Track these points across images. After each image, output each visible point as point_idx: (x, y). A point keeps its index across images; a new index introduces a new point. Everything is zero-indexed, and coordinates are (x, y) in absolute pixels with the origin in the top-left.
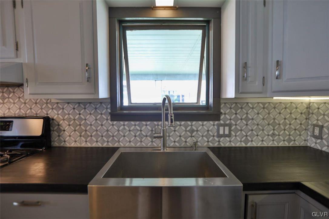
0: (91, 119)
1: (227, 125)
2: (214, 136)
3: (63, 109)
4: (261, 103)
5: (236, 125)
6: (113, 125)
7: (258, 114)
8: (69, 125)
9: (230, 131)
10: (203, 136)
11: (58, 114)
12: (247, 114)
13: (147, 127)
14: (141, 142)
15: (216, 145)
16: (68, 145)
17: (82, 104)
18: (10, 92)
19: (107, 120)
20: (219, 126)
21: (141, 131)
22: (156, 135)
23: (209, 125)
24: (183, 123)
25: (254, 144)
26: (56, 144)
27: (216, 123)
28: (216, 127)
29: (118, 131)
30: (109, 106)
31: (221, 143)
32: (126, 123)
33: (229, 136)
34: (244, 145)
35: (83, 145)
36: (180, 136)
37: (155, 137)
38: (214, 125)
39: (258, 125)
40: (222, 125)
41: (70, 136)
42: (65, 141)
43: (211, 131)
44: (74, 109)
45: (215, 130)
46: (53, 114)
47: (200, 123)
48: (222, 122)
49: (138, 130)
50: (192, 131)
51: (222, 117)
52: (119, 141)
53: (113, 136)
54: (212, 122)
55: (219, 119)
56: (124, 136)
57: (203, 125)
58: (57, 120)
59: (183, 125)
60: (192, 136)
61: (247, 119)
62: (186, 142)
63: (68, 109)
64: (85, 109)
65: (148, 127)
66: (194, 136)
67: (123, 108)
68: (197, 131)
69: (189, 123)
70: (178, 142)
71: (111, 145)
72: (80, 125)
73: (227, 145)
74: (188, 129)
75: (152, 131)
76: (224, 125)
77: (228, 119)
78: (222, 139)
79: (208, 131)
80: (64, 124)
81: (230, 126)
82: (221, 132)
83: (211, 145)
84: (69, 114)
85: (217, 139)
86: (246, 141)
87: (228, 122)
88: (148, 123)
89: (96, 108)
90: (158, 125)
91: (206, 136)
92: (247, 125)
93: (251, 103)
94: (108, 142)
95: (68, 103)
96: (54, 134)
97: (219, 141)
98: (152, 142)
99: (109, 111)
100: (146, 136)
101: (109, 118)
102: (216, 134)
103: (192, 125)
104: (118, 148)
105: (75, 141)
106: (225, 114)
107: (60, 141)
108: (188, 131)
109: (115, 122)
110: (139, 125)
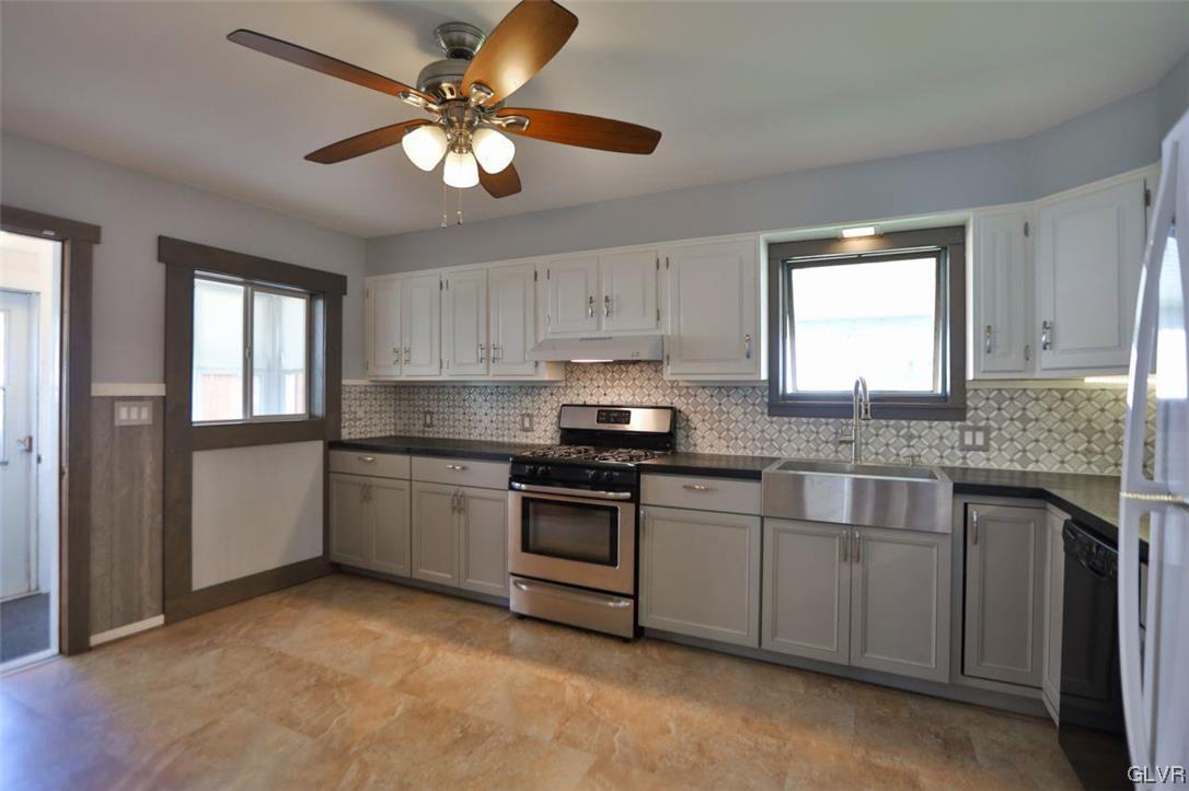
0: (738, 412)
1: (980, 429)
2: (953, 448)
3: (695, 396)
4: (1057, 390)
5: (1000, 429)
6: (772, 422)
7: (1050, 410)
8: (703, 421)
9: (987, 440)
10: (930, 447)
11: (688, 404)
12: (1024, 409)
13: (827, 428)
14: (817, 451)
15: (958, 464)
16: (699, 450)
17: (724, 389)
18: (622, 371)
19: (763, 413)
20: (963, 430)
21: (817, 433)
22: (843, 439)
23: (943, 427)
24: (892, 422)
25: (1043, 468)
26: (682, 449)
27: (958, 424)
28: (957, 432)
29: (780, 431)
30: (766, 393)
31: (968, 461)
32: (794, 419)
33: (985, 448)
34: (1018, 468)
35: (724, 452)
36: (887, 445)
37: (842, 442)
38: (953, 428)
39: (1050, 431)
40: (969, 428)
41: (703, 437)
42: (695, 445)
43: (947, 438)
44: (712, 396)
45: (957, 438)
46: (679, 404)
47: (926, 423)
48: (969, 423)
49: (812, 432)
50: (910, 437)
51: (969, 415)
52: (780, 449)
53: (771, 440)
54: (948, 423)
55: (963, 419)
56: (789, 441)
57: (930, 427)
58: (687, 413)
59: (892, 426)
60: (908, 446)
61: (1024, 419)
62: (898, 455)
63: (703, 396)
64: (728, 396)
65: (830, 427)
66: (913, 446)
67: (785, 397)
68: (920, 437)
69: (904, 423)
70: (883, 454)
71: (766, 454)
72: (720, 421)
73: (982, 465)
74: (902, 433)
75: (836, 433)
76: (975, 429)
77: (982, 419)
78: (970, 454)
79: (941, 438)
80: (696, 420)
81: (987, 430)
82: (968, 441)
83: (947, 463)
84: (703, 404)
85: (960, 454)
86: (1024, 461)
87: (982, 424)
88: (831, 420)
89: (745, 396)
90: (847, 425)
91: (937, 447)
92: (1024, 430)
93: (1032, 390)
94: (762, 449)
95: (704, 388)
96: (681, 434)
97: (964, 458)
98: (837, 452)
99: (766, 400)
100: (827, 442)
101: (766, 411)
102: (957, 444)
103: (909, 427)
104: (779, 459)
105: (712, 446)
106: (976, 409)
107: (690, 445)
108: (903, 437)
109: (775, 418)
110: (814, 424)
